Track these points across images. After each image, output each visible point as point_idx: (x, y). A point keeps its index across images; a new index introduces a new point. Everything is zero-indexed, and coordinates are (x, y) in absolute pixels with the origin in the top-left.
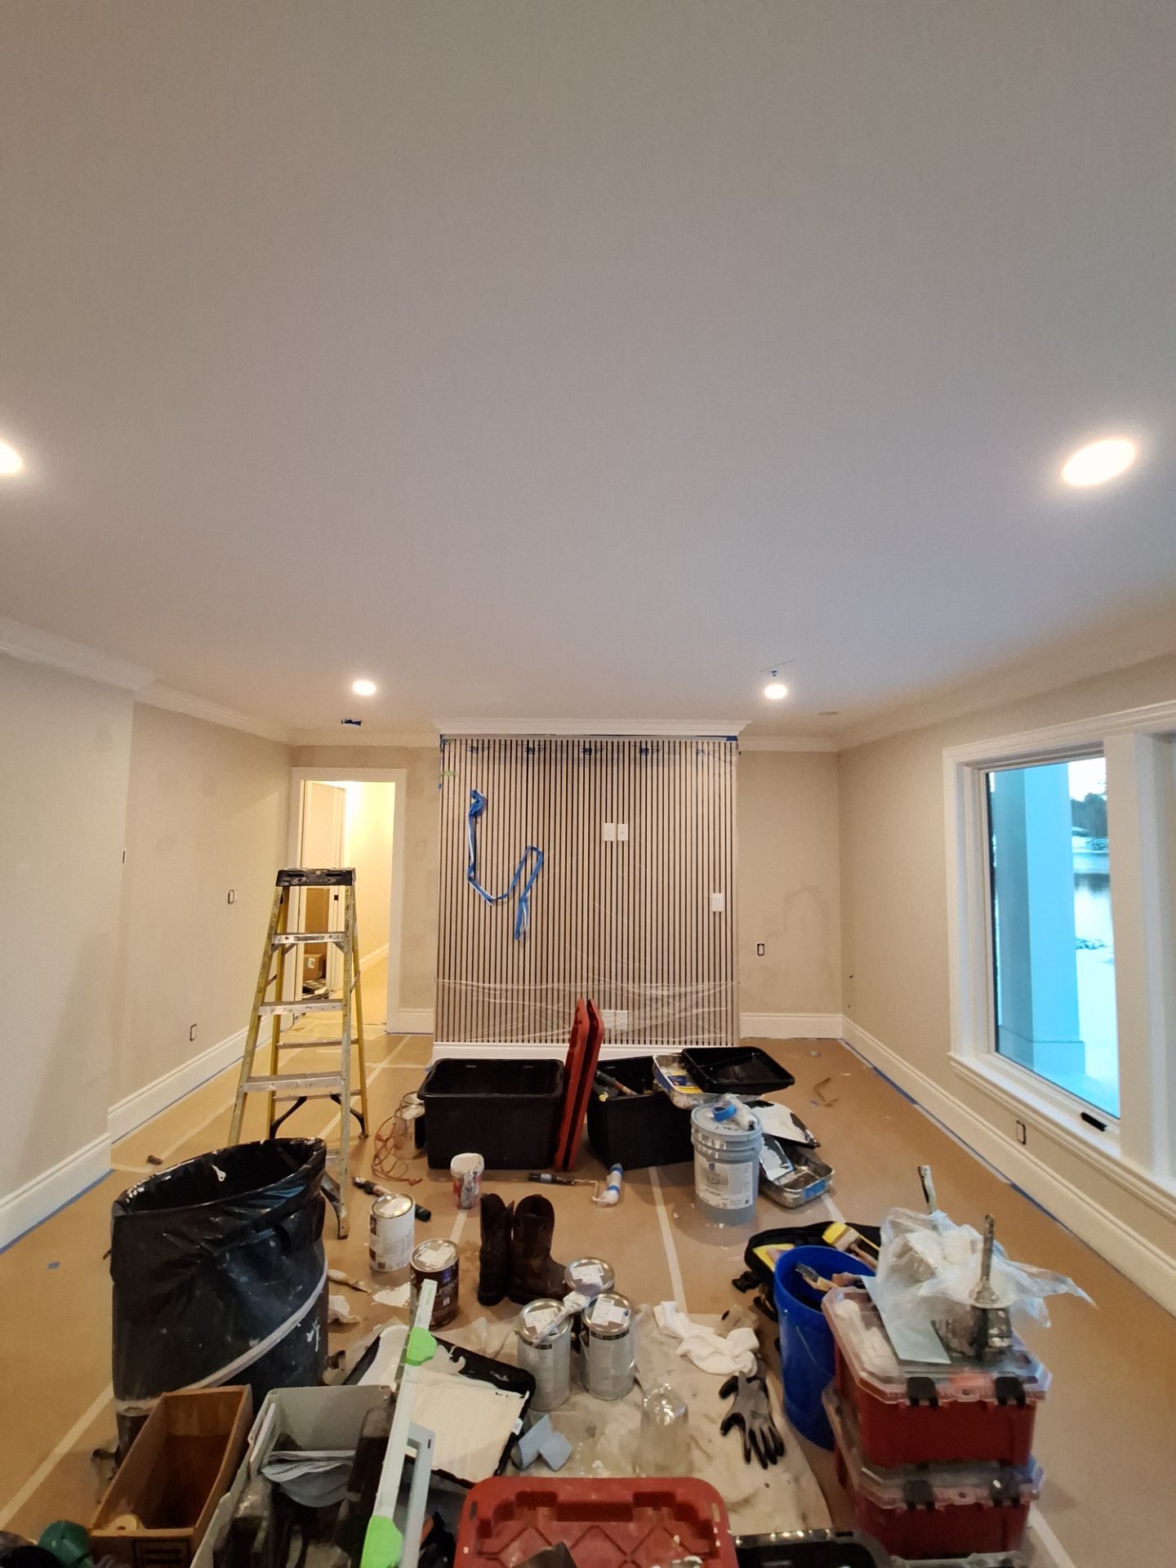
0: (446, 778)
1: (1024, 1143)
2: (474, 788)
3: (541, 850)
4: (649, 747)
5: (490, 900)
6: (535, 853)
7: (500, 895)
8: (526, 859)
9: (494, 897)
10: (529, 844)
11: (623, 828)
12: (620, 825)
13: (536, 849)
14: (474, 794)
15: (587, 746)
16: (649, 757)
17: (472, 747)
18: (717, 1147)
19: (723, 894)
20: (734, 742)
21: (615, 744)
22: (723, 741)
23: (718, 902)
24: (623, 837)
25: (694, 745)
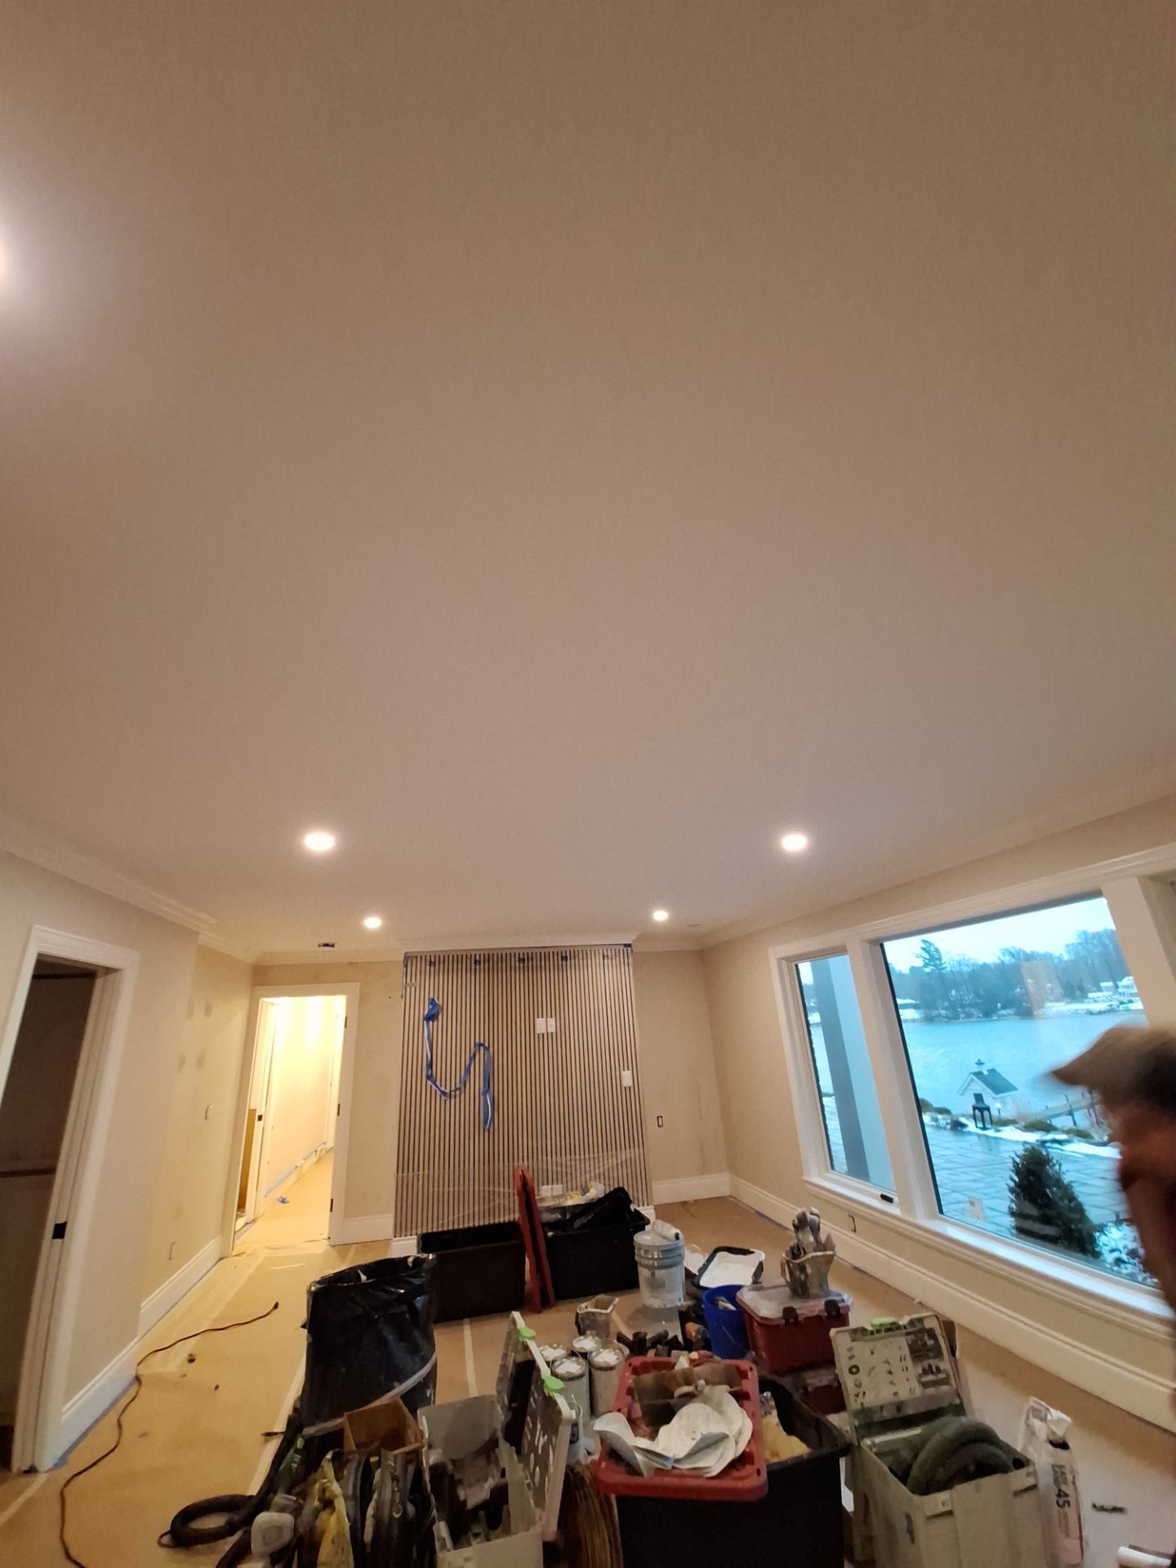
0: (408, 989)
1: (855, 1231)
2: (431, 997)
3: (487, 1045)
4: (568, 955)
5: (444, 1093)
6: (482, 1048)
7: (453, 1088)
8: (475, 1055)
9: (448, 1091)
10: (477, 1041)
11: (552, 1021)
12: (549, 1019)
13: (483, 1045)
14: (432, 1002)
15: (521, 957)
16: (568, 963)
17: (430, 962)
18: (656, 1257)
19: (630, 1072)
20: (629, 949)
21: (543, 954)
22: (621, 948)
23: (627, 1078)
24: (552, 1029)
25: (601, 952)
